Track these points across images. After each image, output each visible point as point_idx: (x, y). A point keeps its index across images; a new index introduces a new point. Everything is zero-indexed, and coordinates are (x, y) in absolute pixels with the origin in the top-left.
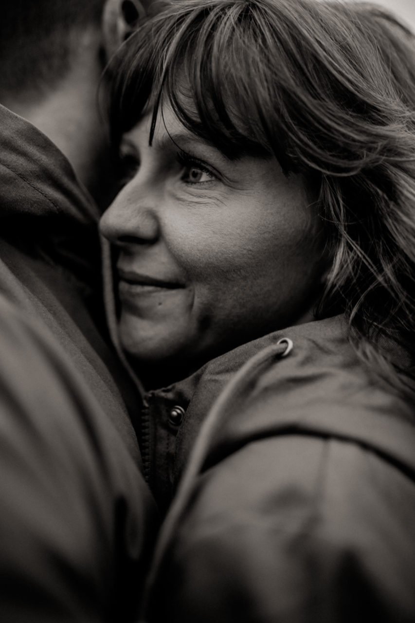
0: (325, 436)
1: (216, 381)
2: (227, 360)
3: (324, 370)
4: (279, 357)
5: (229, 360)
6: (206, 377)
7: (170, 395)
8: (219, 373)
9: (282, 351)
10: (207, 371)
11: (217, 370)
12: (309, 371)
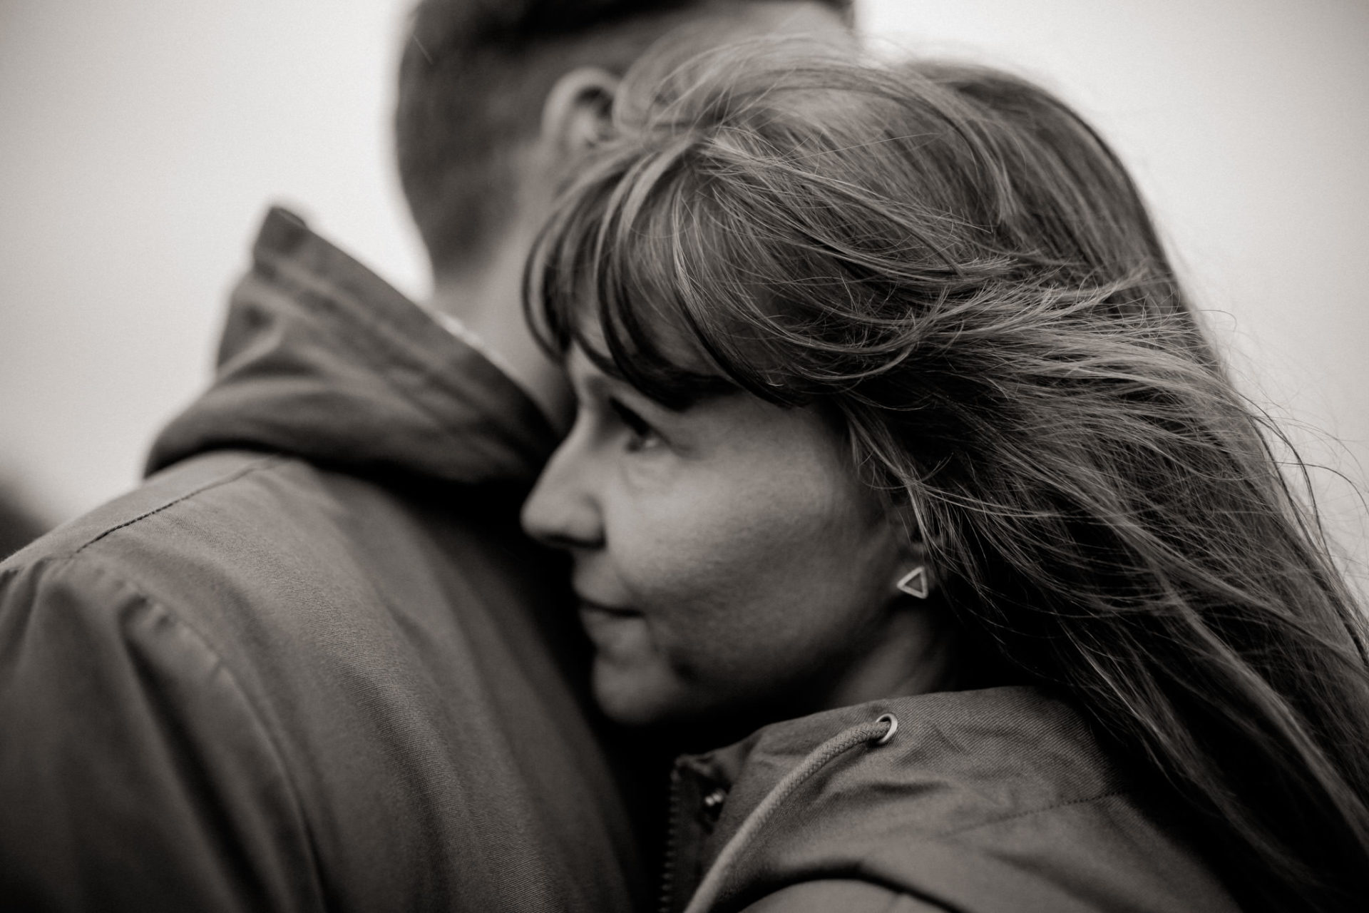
0: (896, 887)
1: (769, 766)
2: (793, 733)
3: (937, 778)
4: (873, 744)
5: (797, 735)
6: (757, 756)
7: (706, 770)
8: (777, 753)
9: (879, 734)
10: (759, 746)
11: (775, 748)
12: (911, 776)
